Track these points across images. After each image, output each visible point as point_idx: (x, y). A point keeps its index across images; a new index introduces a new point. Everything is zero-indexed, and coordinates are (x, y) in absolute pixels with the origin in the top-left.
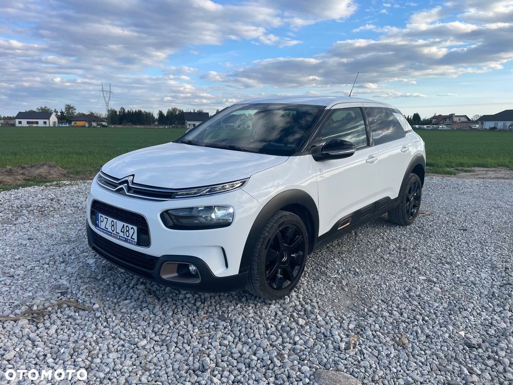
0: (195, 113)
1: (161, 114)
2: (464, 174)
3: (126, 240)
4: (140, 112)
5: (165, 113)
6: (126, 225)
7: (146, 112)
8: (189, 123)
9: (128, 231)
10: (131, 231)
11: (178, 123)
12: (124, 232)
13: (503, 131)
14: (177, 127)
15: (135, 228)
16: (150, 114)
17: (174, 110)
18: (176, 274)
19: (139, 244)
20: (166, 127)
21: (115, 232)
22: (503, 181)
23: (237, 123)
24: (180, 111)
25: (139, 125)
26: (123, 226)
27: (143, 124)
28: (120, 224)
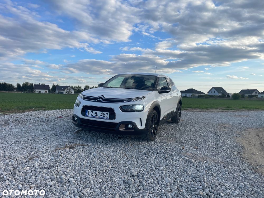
0: (40, 85)
1: (19, 85)
2: (185, 110)
3: (103, 119)
4: (5, 84)
5: (21, 85)
6: (103, 112)
7: (9, 84)
8: (37, 90)
9: (105, 115)
10: (106, 115)
11: (30, 91)
12: (102, 115)
13: (189, 97)
14: (29, 93)
15: (109, 113)
16: (11, 85)
17: (27, 83)
18: (124, 129)
19: (110, 119)
20: (23, 92)
21: (97, 116)
22: (200, 112)
23: (66, 90)
24: (30, 84)
25: (4, 91)
26: (102, 113)
27: (7, 91)
28: (100, 113)
